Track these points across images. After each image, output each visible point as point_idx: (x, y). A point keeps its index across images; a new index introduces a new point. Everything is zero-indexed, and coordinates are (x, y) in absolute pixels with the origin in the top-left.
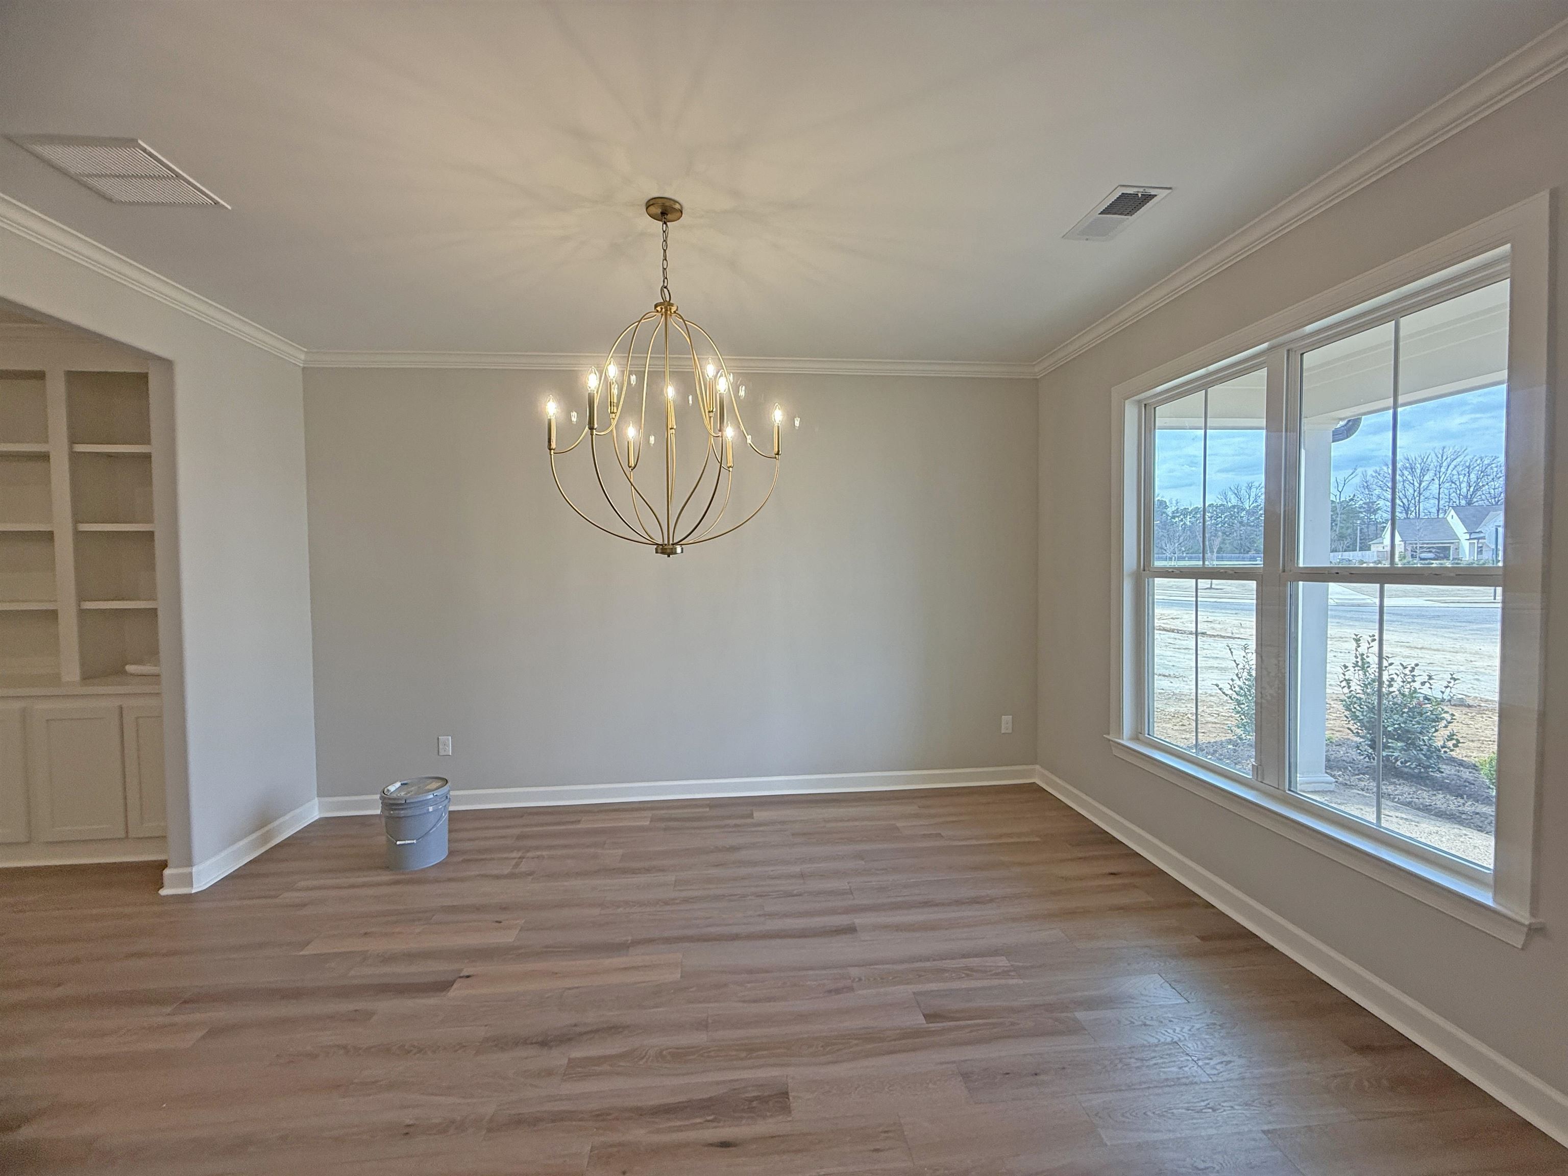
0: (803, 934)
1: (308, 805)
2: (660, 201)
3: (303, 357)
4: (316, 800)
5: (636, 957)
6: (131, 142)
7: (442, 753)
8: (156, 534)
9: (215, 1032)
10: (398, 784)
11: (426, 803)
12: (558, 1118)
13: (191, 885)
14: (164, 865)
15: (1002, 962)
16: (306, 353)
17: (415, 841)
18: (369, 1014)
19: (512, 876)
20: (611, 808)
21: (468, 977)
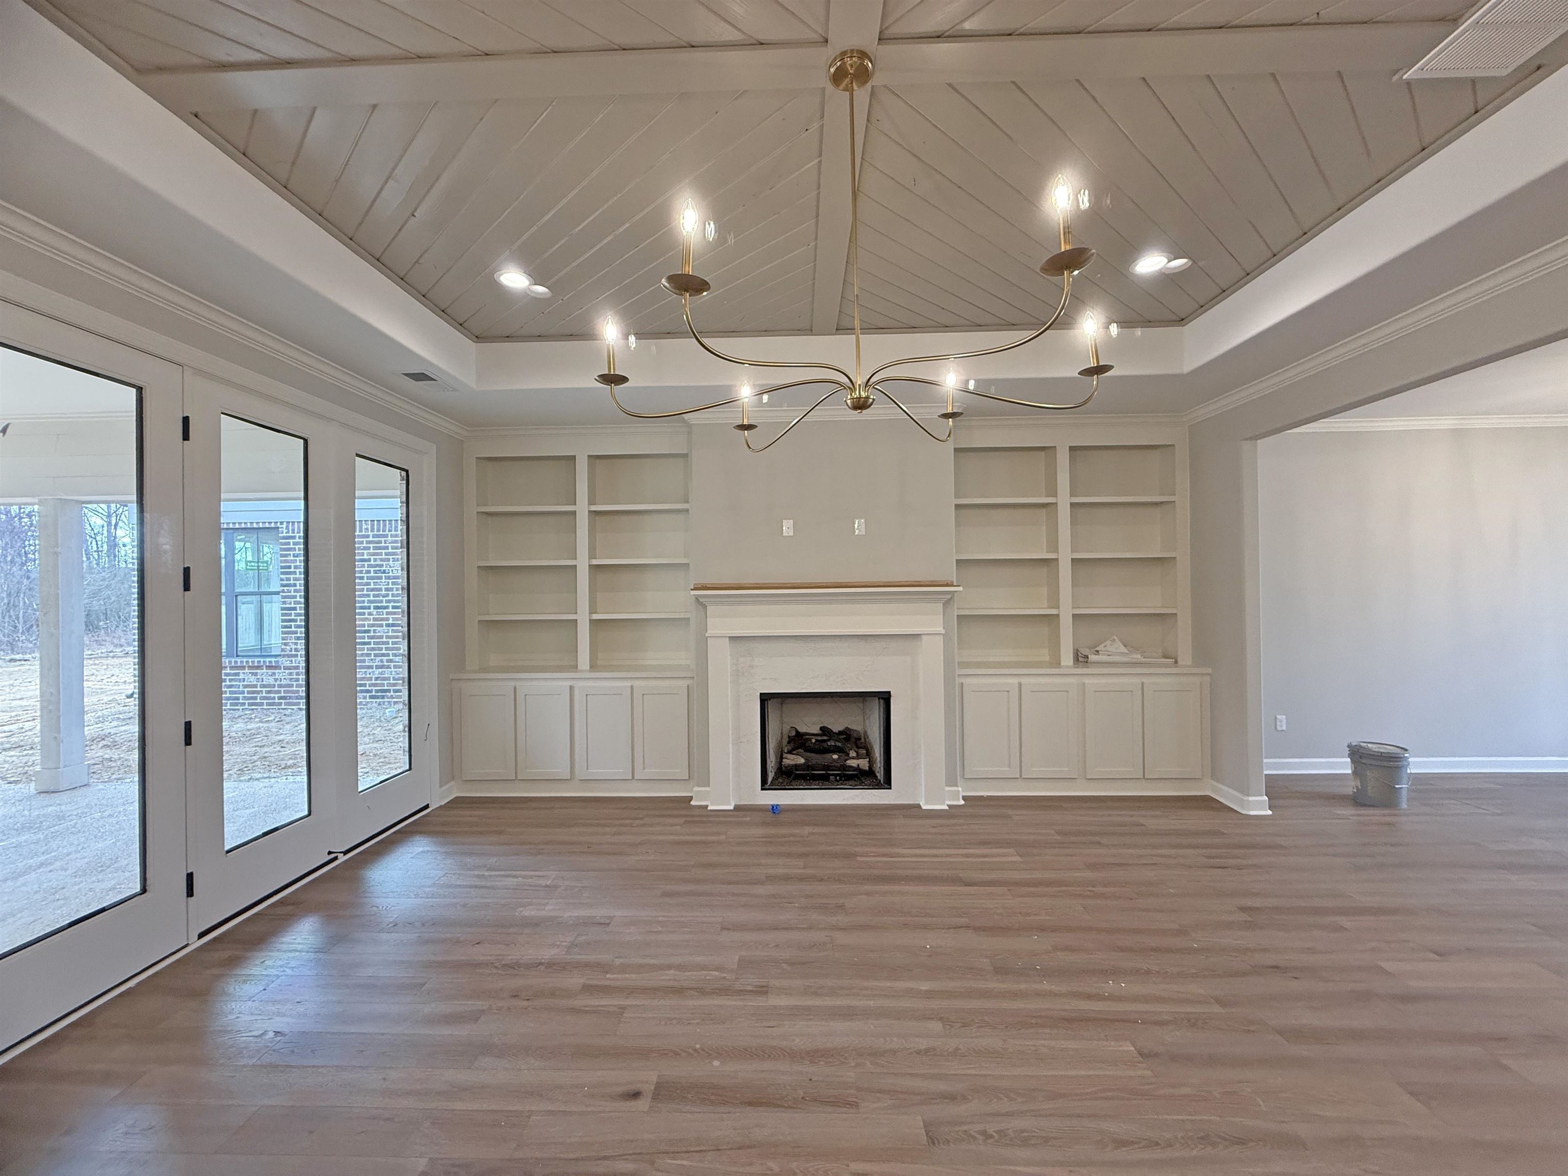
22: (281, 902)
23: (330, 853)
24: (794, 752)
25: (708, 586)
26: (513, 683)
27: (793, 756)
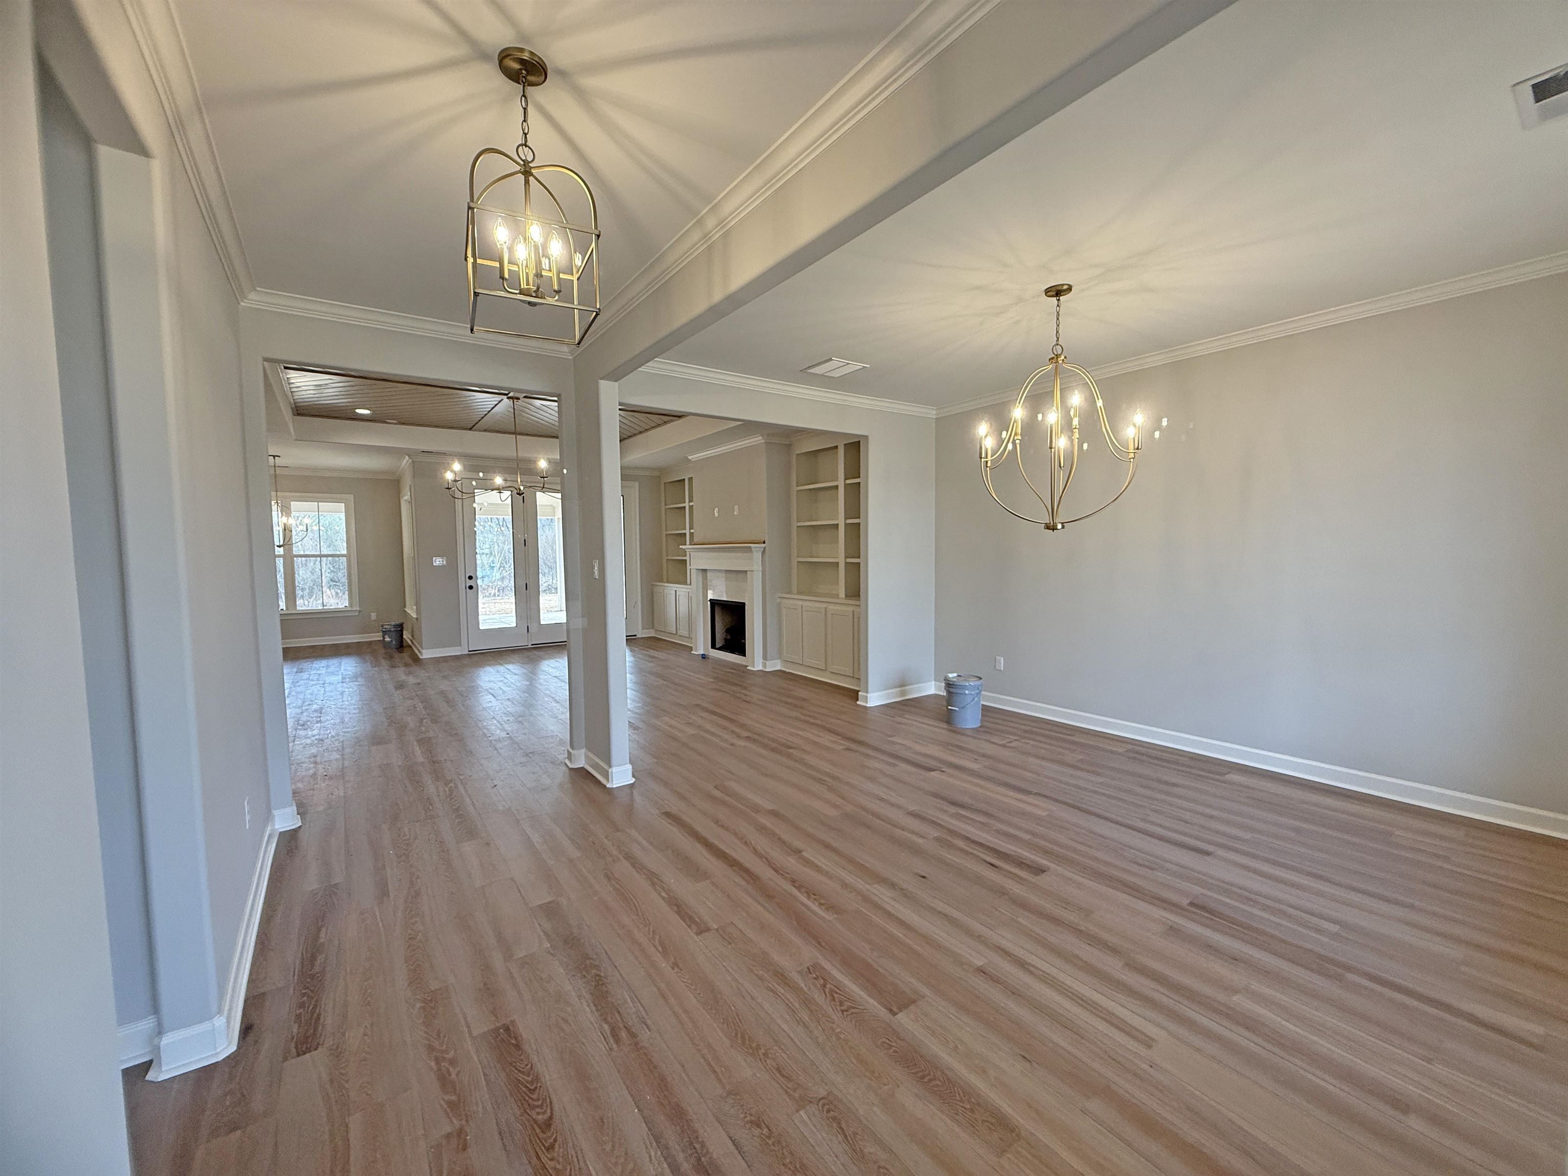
0: (1161, 838)
1: (929, 683)
2: (1054, 289)
3: (934, 412)
4: (933, 683)
5: (1030, 799)
6: (831, 360)
7: (997, 668)
8: (861, 524)
9: (848, 749)
10: (955, 675)
11: (964, 687)
12: (933, 822)
13: (867, 703)
14: (859, 691)
15: (1334, 928)
16: (936, 410)
17: (957, 709)
18: (897, 765)
19: (1004, 746)
20: (1104, 735)
21: (943, 771)
25: (696, 543)
26: (663, 588)
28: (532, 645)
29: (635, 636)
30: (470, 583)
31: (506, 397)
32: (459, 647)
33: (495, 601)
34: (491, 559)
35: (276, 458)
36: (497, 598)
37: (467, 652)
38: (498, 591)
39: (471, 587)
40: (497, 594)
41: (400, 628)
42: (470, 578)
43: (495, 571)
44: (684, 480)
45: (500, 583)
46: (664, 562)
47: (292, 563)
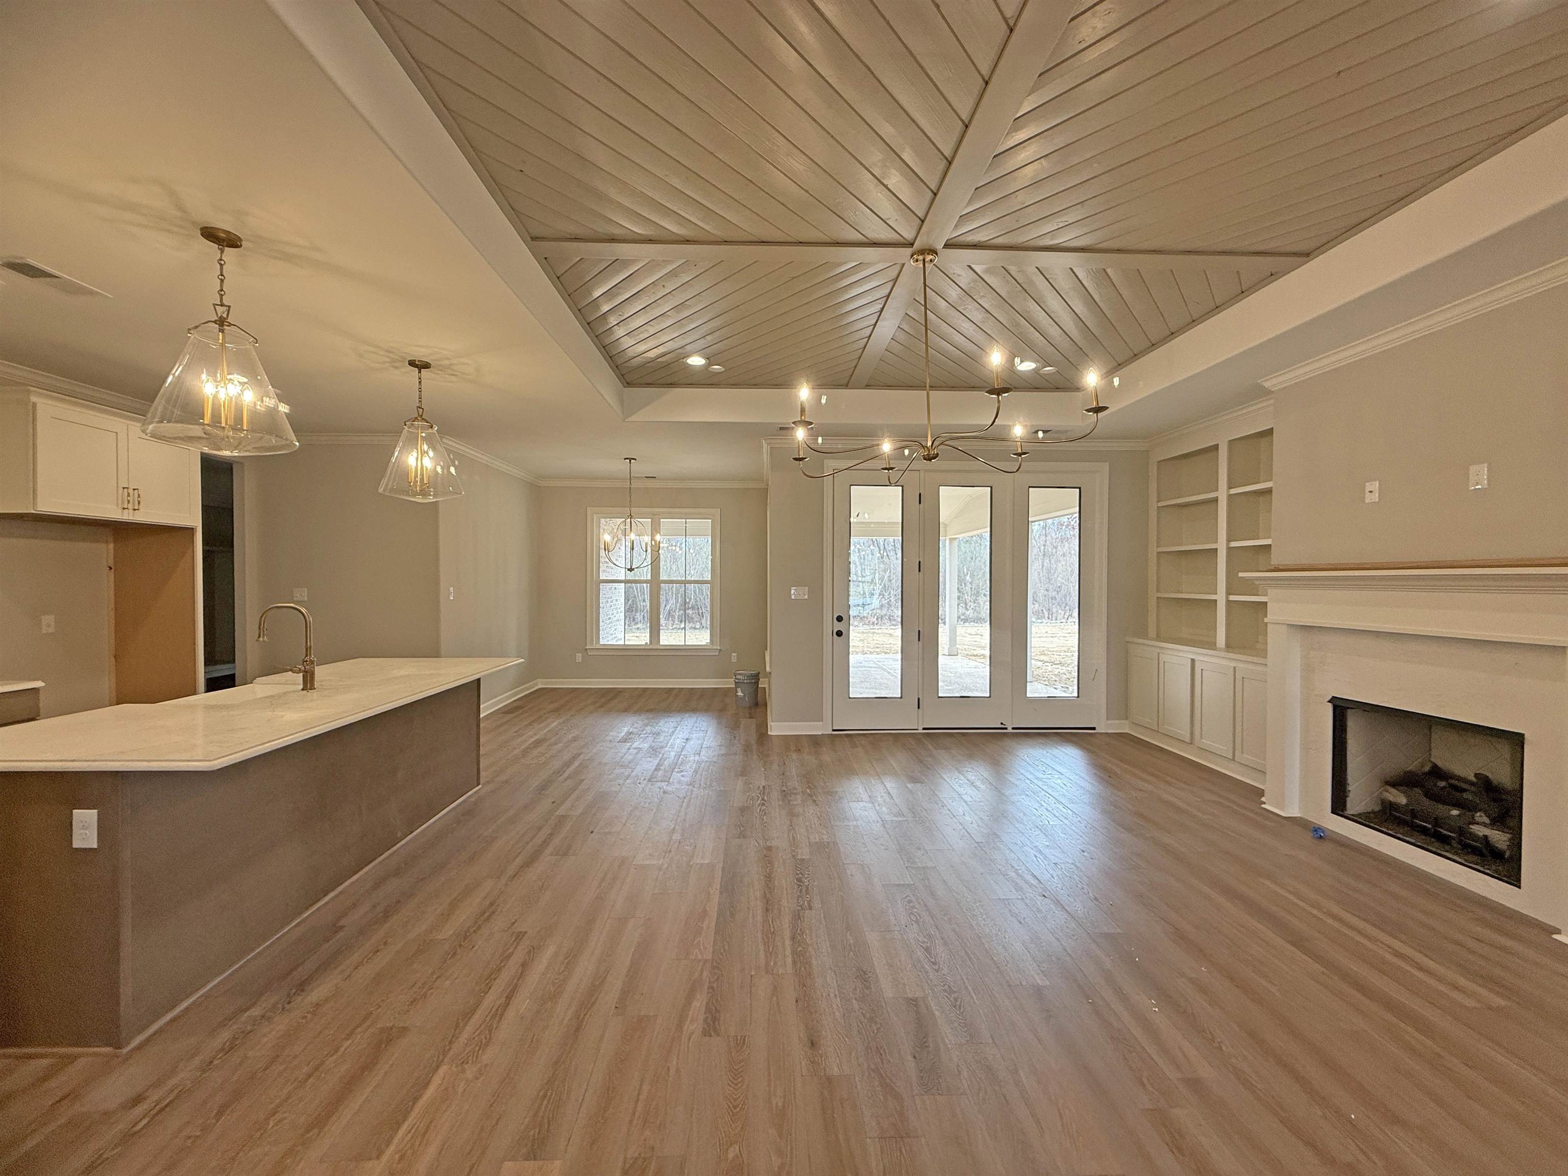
22: (963, 734)
23: (1002, 724)
24: (1401, 788)
25: (1281, 568)
26: (1158, 650)
27: (1396, 791)
28: (924, 729)
29: (1094, 729)
30: (838, 626)
31: (909, 251)
32: (820, 723)
33: (873, 631)
34: (872, 587)
35: (632, 461)
36: (876, 627)
37: (831, 732)
38: (877, 619)
39: (839, 634)
40: (876, 622)
41: (756, 678)
42: (840, 619)
43: (875, 599)
44: (1216, 448)
45: (879, 611)
46: (1152, 603)
47: (659, 588)
